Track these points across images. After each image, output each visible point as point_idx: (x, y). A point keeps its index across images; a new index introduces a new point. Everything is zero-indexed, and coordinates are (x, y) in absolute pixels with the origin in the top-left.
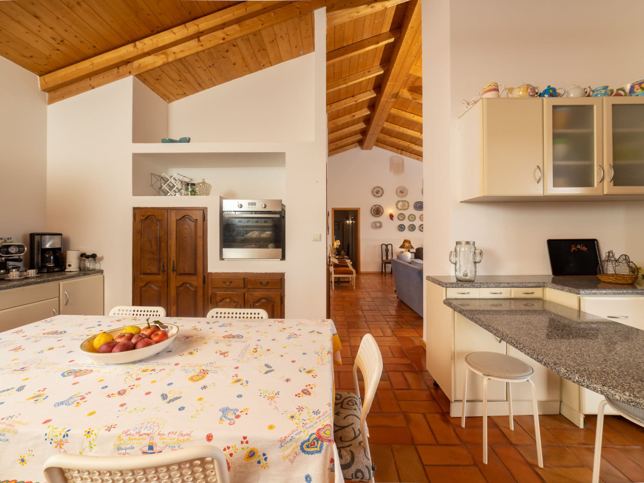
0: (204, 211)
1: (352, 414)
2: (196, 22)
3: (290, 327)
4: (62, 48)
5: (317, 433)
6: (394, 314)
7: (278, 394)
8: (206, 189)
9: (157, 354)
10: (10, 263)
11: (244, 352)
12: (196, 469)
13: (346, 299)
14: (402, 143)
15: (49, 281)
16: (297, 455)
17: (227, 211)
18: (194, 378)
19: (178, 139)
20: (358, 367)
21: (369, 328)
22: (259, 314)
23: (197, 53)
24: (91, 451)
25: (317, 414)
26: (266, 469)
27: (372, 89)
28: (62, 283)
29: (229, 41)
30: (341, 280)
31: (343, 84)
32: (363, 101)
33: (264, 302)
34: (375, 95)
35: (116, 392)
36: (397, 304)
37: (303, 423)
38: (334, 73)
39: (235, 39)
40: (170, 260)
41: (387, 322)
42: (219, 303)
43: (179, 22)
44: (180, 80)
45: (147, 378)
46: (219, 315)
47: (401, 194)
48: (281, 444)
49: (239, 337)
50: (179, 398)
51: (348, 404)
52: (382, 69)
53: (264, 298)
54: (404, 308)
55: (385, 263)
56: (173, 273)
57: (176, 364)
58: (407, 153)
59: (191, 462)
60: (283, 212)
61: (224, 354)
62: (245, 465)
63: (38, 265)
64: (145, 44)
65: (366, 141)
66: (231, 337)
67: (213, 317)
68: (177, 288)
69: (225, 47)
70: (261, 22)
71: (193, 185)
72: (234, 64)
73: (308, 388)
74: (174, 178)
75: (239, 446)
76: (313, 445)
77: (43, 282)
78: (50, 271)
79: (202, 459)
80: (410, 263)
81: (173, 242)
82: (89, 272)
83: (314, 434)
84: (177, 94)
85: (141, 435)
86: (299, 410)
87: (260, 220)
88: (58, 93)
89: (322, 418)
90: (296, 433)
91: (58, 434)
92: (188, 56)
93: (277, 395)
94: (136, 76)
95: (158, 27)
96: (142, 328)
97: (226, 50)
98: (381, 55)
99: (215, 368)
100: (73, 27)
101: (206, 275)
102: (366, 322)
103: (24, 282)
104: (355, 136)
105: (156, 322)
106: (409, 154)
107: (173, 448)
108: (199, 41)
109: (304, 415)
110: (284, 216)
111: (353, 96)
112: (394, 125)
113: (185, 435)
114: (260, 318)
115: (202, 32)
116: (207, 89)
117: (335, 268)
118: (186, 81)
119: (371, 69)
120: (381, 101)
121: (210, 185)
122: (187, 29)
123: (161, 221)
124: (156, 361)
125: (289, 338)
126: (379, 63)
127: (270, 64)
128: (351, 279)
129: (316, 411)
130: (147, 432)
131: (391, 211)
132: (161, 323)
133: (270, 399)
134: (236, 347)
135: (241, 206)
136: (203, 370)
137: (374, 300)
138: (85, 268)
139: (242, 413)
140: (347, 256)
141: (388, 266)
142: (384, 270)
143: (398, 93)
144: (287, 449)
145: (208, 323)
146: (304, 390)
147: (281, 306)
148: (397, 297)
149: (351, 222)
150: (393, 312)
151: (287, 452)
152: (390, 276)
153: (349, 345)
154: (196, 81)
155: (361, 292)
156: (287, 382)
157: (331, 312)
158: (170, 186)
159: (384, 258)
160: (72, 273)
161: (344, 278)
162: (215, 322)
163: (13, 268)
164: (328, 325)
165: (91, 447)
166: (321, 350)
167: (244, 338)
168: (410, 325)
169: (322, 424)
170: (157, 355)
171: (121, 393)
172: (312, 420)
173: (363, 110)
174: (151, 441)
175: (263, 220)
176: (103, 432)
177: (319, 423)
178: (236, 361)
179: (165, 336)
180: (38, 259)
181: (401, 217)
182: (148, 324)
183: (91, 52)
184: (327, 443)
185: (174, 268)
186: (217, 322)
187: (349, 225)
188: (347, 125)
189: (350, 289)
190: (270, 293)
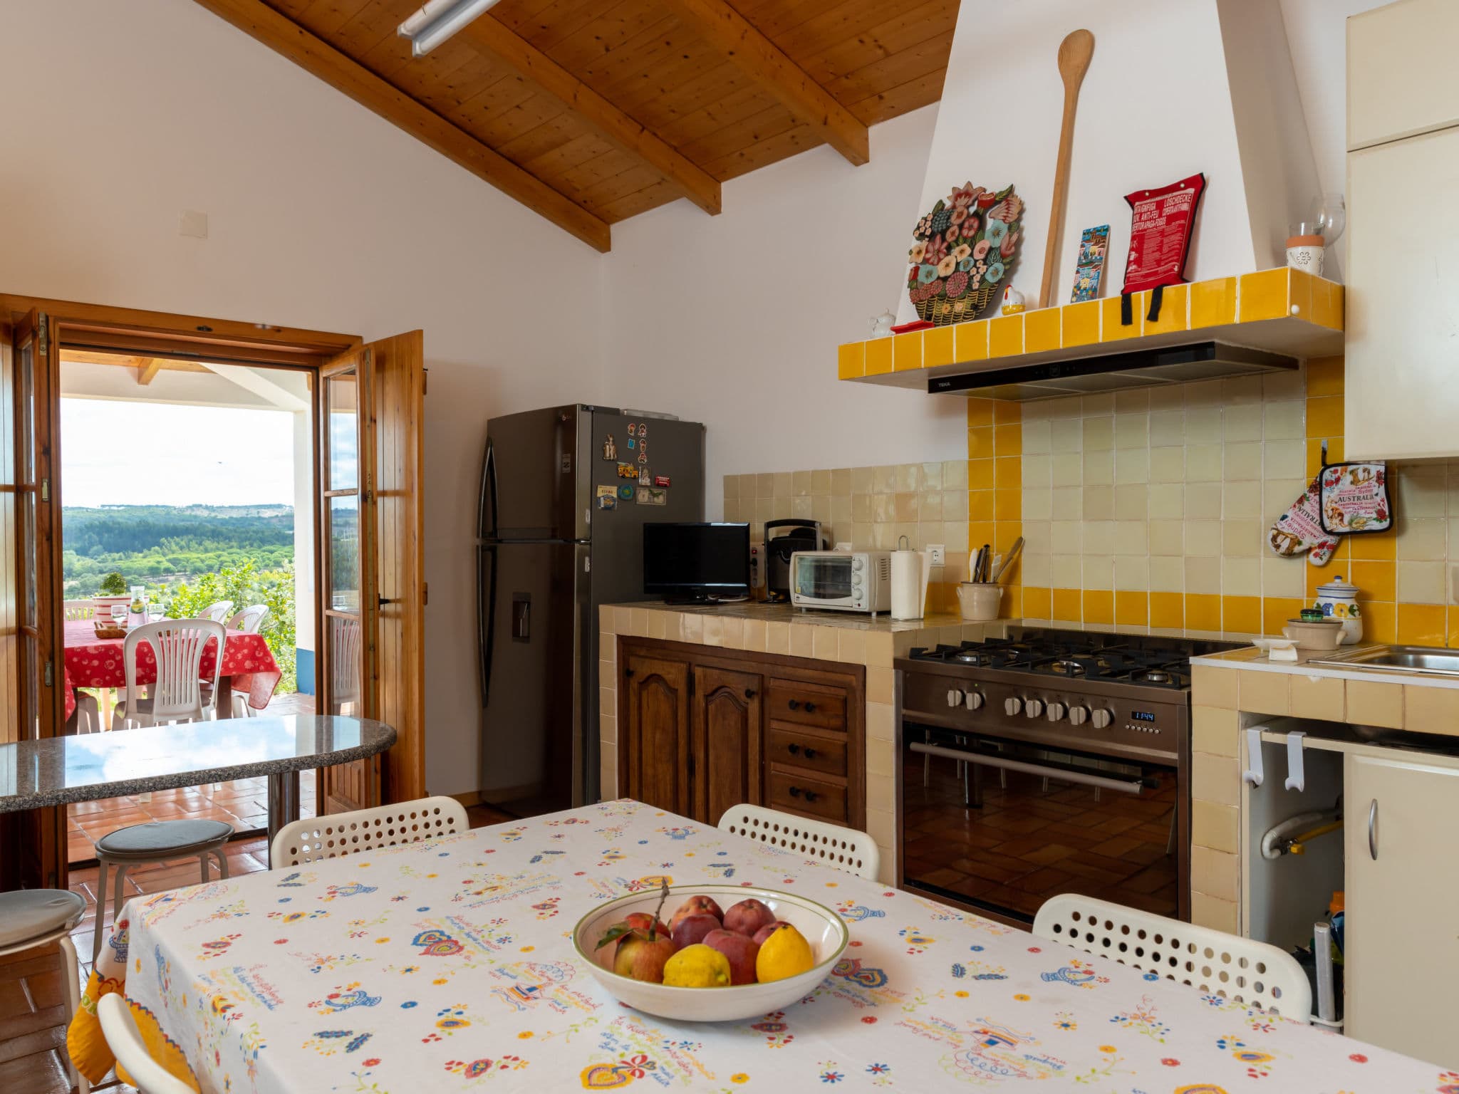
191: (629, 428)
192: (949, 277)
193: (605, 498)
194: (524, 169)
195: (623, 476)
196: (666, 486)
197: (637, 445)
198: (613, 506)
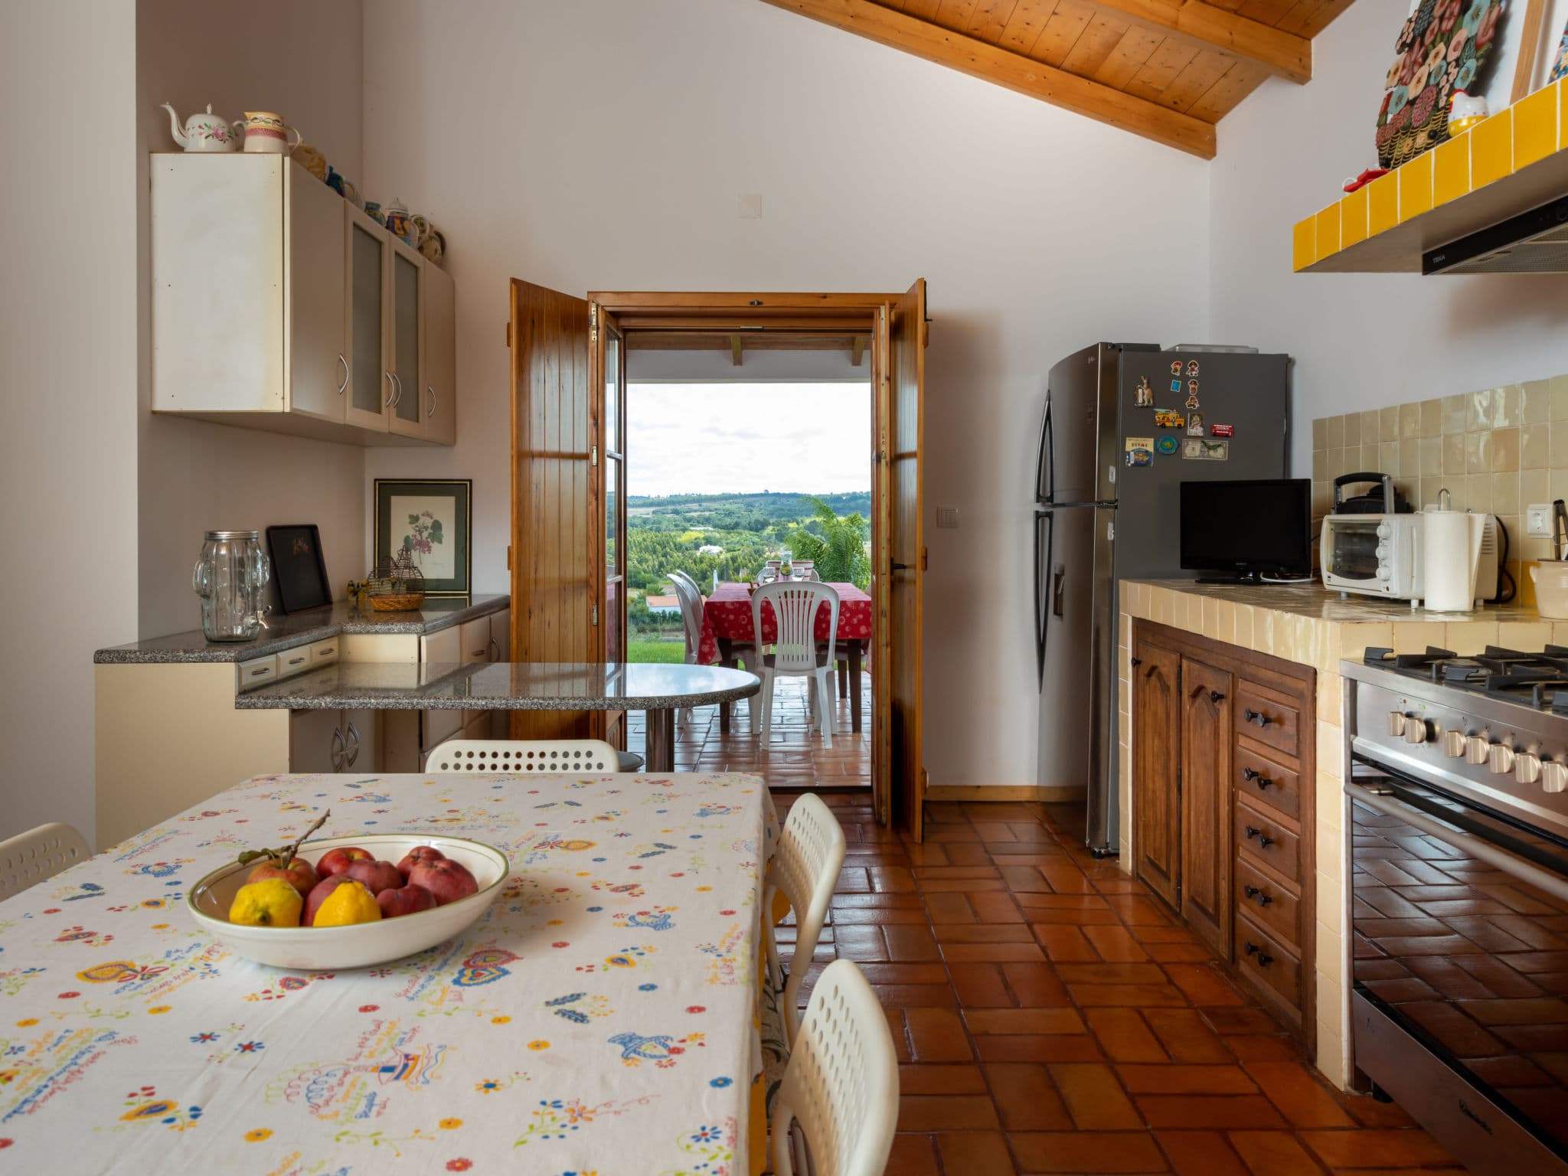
191: (1172, 366)
192: (1419, 96)
193: (1137, 452)
194: (1096, 81)
195: (1163, 426)
196: (1227, 435)
197: (1185, 388)
198: (1148, 462)
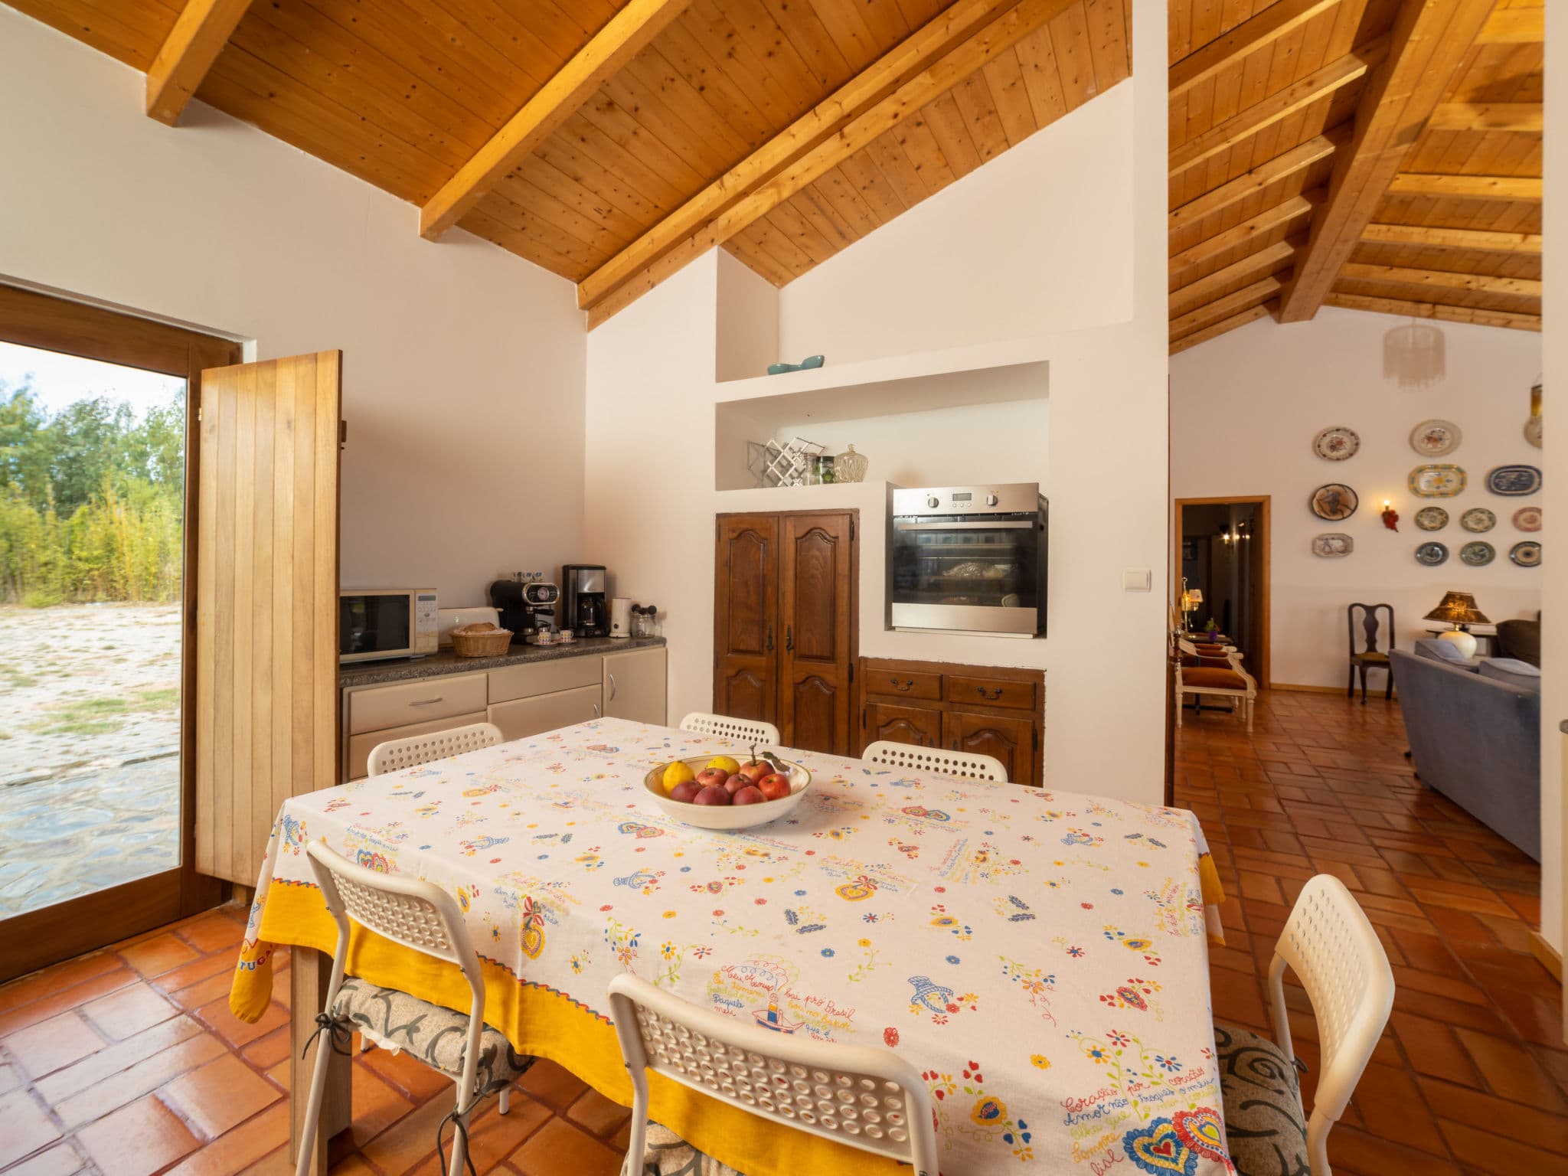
0: (851, 518)
1: (1271, 1102)
2: (835, 97)
3: (1068, 814)
4: (609, 224)
5: (1176, 1123)
6: (1405, 828)
7: (1052, 982)
8: (857, 465)
9: (771, 822)
10: (539, 617)
11: (954, 854)
12: (864, 1096)
13: (1221, 758)
14: (1435, 279)
15: (589, 653)
16: (1113, 1159)
17: (904, 516)
18: (848, 891)
19: (799, 362)
20: (1288, 968)
21: (1309, 858)
22: (983, 767)
23: (838, 166)
24: (671, 985)
25: (1170, 1070)
26: (1025, 1163)
27: (1320, 130)
28: (607, 658)
29: (907, 118)
30: (1203, 703)
31: (1216, 145)
32: (1287, 178)
33: (989, 740)
34: (1331, 149)
35: (705, 884)
36: (1414, 798)
37: (1131, 1082)
38: (1188, 119)
39: (920, 109)
40: (783, 625)
41: (1377, 848)
42: (882, 730)
43: (802, 107)
44: (803, 235)
45: (756, 870)
46: (889, 757)
47: (1430, 446)
48: (1069, 1115)
49: (939, 815)
50: (821, 928)
51: (1251, 1066)
52: (1359, 62)
53: (989, 730)
54: (1447, 813)
55: (1361, 663)
56: (789, 653)
57: (809, 853)
58: (1458, 310)
59: (857, 1077)
60: (1041, 514)
61: (908, 850)
62: (974, 1133)
63: (573, 624)
64: (739, 175)
65: (1295, 295)
66: (921, 813)
67: (875, 760)
68: (796, 685)
69: (899, 133)
70: (985, 47)
71: (829, 459)
72: (918, 168)
73: (1138, 988)
74: (791, 448)
75: (958, 1079)
76: (1162, 1150)
77: (582, 654)
78: (589, 635)
79: (880, 1081)
80: (1476, 670)
81: (789, 586)
82: (644, 641)
83: (1165, 1121)
84: (797, 266)
85: (754, 985)
86: (1114, 1040)
87: (974, 536)
88: (603, 307)
89: (1189, 1084)
90: (1109, 1099)
91: (623, 936)
92: (818, 178)
93: (1049, 982)
94: (724, 245)
95: (763, 133)
96: (741, 763)
97: (900, 139)
98: (1358, 19)
99: (889, 880)
100: (626, 180)
101: (853, 662)
102: (1296, 835)
103: (557, 651)
104: (1252, 287)
105: (768, 755)
106: (1469, 311)
107: (815, 1034)
108: (842, 136)
109: (1130, 1057)
110: (1043, 524)
111: (1250, 172)
112: (1404, 229)
113: (838, 1014)
114: (986, 777)
115: (849, 115)
116: (857, 240)
117: (1184, 668)
118: (817, 233)
119: (1315, 75)
120: (1355, 164)
121: (864, 458)
122: (817, 119)
123: (765, 542)
124: (770, 837)
125: (1069, 840)
126: (1348, 47)
127: (1005, 144)
128: (1237, 703)
129: (1165, 1059)
130: (767, 983)
131: (1387, 503)
132: (776, 758)
133: (1031, 989)
134: (934, 840)
135: (936, 504)
136: (866, 878)
137: (1323, 774)
138: (638, 631)
139: (964, 1002)
140: (1223, 636)
141: (1374, 675)
142: (1358, 686)
143: (1426, 120)
144: (1084, 1132)
145: (868, 772)
146: (1126, 990)
147: (1033, 756)
148: (1416, 776)
149: (1236, 537)
150: (1401, 822)
151: (1087, 1142)
152: (1382, 705)
153: (1236, 894)
154: (835, 227)
155: (1274, 743)
156: (1074, 956)
157: (1176, 789)
158: (782, 466)
159: (1361, 648)
160: (620, 641)
161: (1214, 697)
162: (883, 773)
163: (543, 626)
164: (1182, 827)
165: (671, 979)
166: (1168, 892)
167: (951, 821)
168: (1476, 875)
169: (1190, 1102)
170: (770, 826)
171: (714, 888)
172: (1155, 1079)
173: (1285, 205)
174: (774, 1005)
175: (982, 536)
176: (689, 957)
177: (1178, 1096)
178: (937, 872)
179: (783, 788)
180: (573, 611)
181: (1432, 518)
182: (753, 756)
183: (651, 217)
184: (1209, 1162)
185: (790, 644)
186: (886, 772)
187: (1230, 544)
188: (1231, 258)
189: (1237, 731)
190: (1007, 720)
